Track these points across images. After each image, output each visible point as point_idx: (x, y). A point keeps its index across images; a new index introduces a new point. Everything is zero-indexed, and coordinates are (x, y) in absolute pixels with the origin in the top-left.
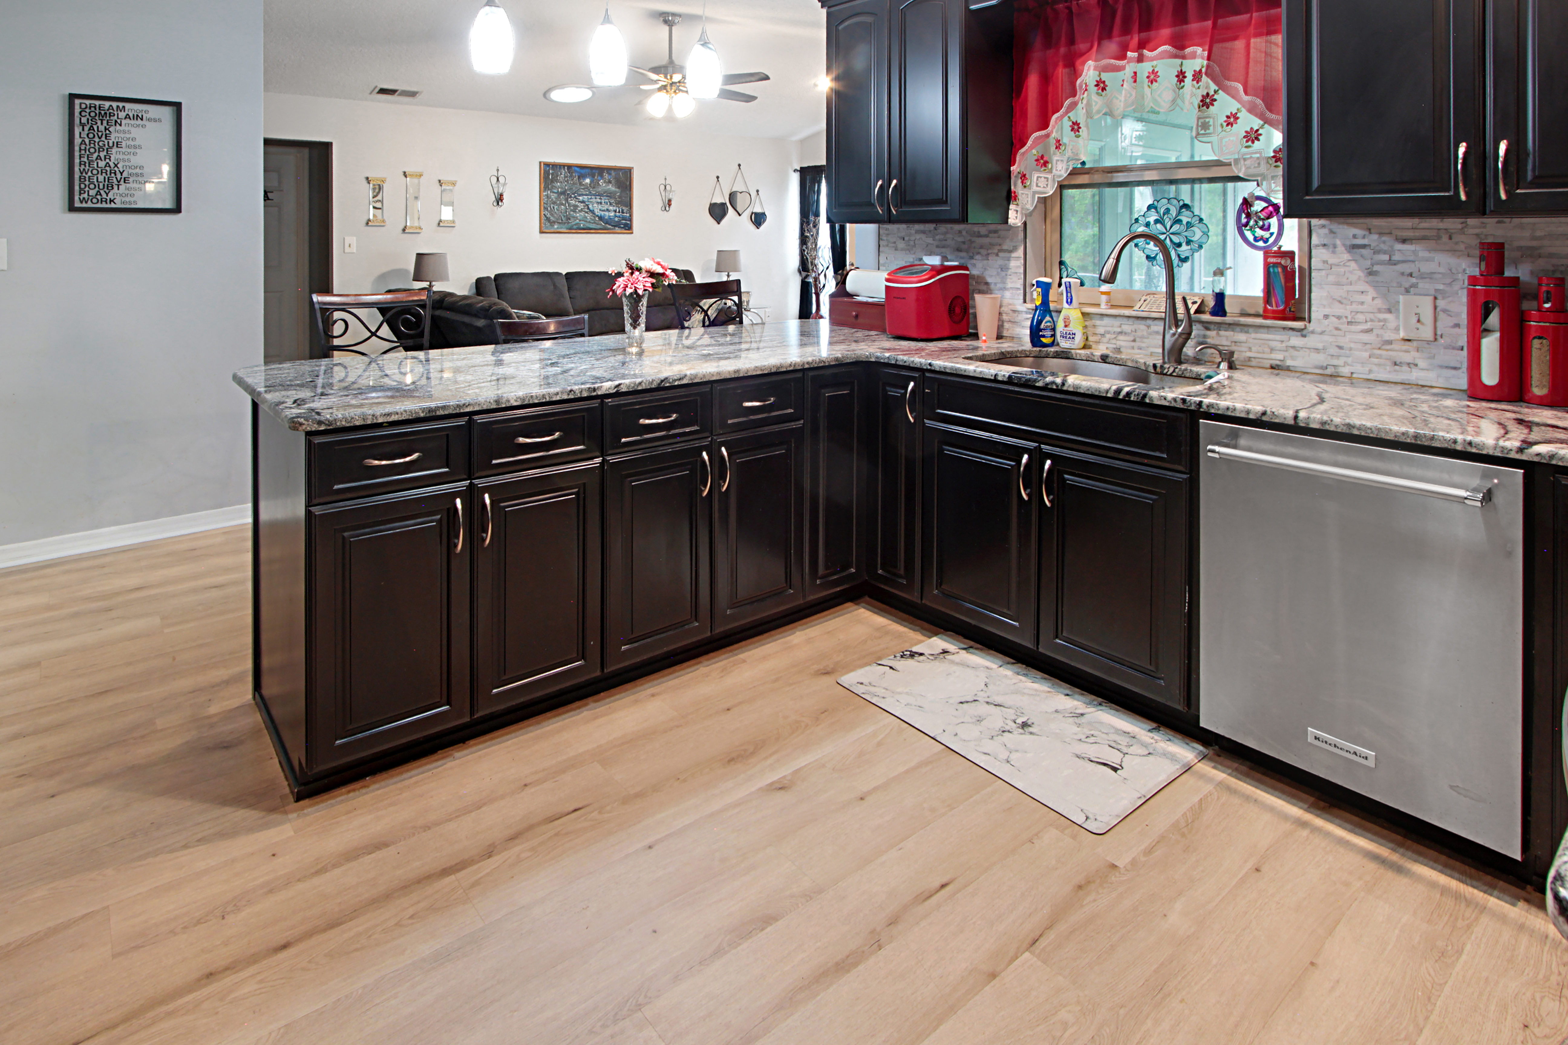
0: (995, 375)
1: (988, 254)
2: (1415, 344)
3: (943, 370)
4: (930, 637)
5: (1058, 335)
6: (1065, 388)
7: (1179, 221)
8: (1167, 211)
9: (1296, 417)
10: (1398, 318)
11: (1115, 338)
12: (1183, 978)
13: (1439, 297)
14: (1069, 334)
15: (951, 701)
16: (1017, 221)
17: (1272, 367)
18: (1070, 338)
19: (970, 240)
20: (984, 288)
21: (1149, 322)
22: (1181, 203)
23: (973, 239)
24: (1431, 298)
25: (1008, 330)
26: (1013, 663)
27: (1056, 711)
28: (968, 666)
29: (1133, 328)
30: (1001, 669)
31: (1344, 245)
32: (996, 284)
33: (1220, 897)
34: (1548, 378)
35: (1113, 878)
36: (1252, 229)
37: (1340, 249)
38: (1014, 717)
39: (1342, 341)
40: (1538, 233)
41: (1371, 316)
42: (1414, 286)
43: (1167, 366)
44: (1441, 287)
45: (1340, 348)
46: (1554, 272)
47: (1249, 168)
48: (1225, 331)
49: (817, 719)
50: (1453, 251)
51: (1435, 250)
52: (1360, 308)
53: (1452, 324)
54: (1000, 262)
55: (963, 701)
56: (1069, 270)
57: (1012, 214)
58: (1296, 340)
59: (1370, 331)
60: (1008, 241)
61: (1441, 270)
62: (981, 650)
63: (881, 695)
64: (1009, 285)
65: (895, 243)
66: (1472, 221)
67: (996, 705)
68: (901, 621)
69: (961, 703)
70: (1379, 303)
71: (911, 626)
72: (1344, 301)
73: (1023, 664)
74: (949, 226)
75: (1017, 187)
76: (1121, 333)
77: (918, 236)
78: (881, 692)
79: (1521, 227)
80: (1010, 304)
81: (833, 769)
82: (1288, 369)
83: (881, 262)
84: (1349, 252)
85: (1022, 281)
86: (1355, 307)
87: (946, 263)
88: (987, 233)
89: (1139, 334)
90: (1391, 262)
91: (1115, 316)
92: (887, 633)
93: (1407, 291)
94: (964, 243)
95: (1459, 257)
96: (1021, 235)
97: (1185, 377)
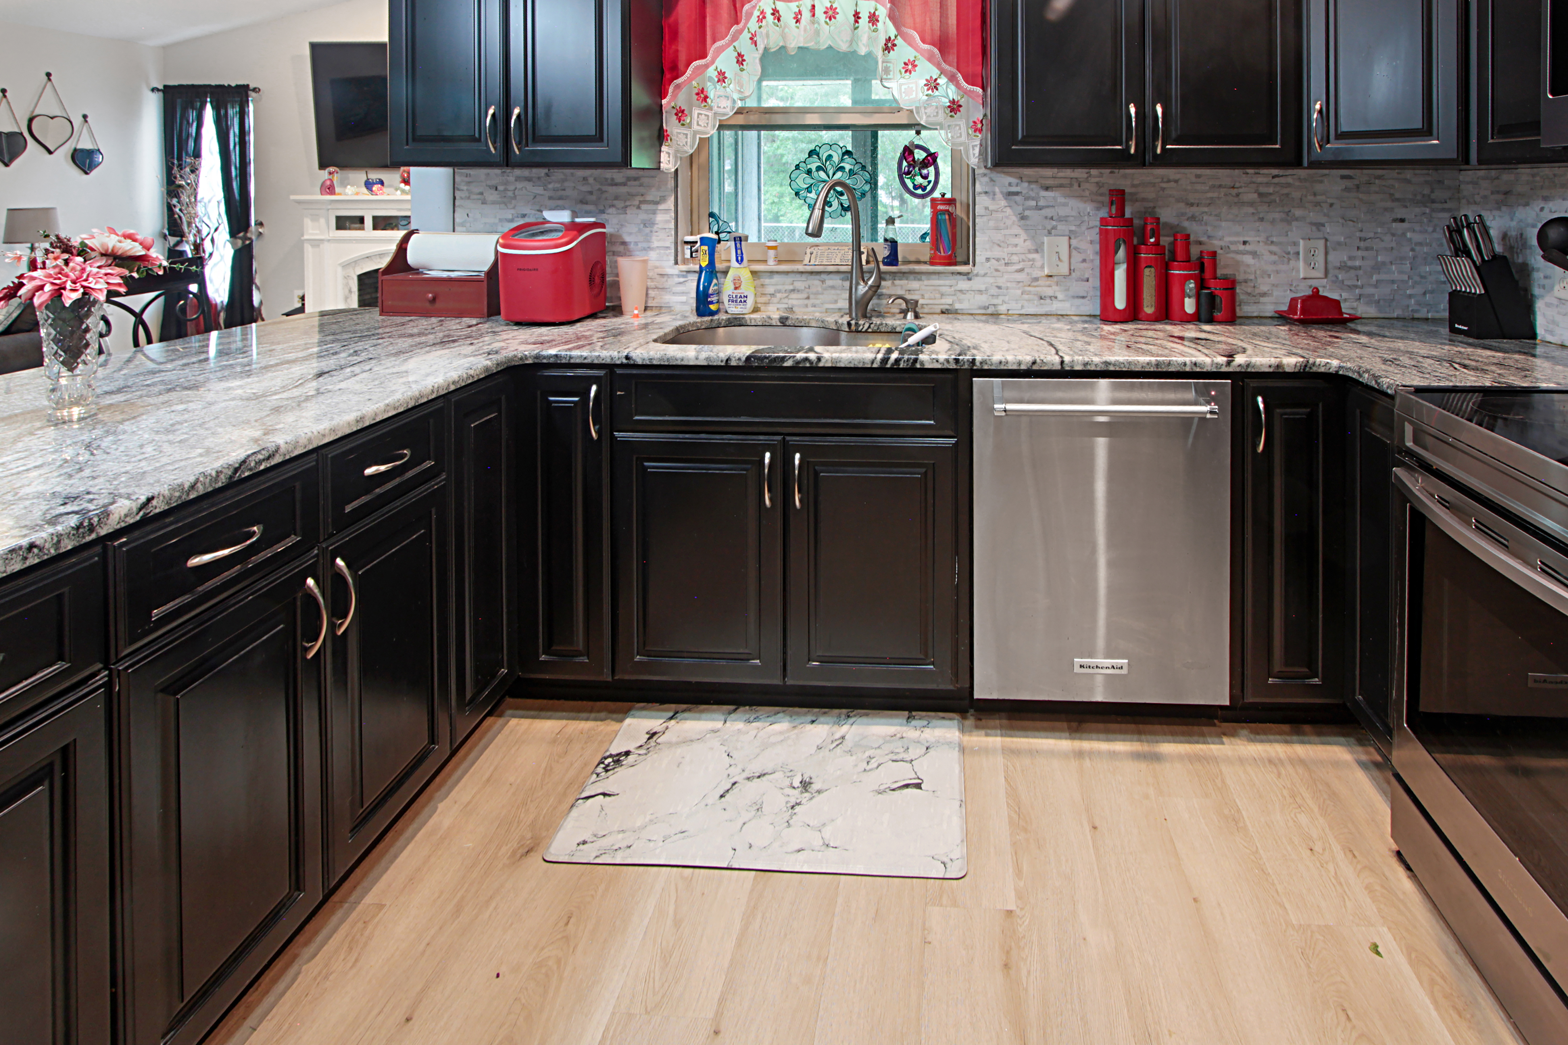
0: (727, 360)
1: (626, 207)
2: (1055, 279)
3: (648, 363)
4: (621, 721)
5: (725, 299)
6: (821, 365)
7: (842, 169)
8: (830, 156)
9: (1062, 362)
10: (1043, 257)
11: (787, 297)
12: (1150, 1004)
13: (1072, 237)
14: (741, 297)
15: (710, 802)
16: (670, 166)
17: (943, 312)
18: (741, 301)
19: (600, 190)
20: (621, 248)
21: (823, 276)
22: (844, 150)
23: (604, 188)
24: (1067, 238)
25: (654, 298)
26: (735, 710)
27: (819, 748)
28: (692, 741)
29: (806, 284)
30: (728, 724)
31: (1002, 193)
32: (636, 243)
33: (1098, 880)
34: (1154, 298)
35: (1020, 930)
36: (912, 179)
37: (999, 196)
38: (787, 782)
39: (1001, 282)
40: (1136, 182)
41: (1023, 257)
42: (1054, 228)
43: (861, 322)
44: (1073, 228)
45: (999, 288)
46: (1145, 213)
47: (929, 116)
48: (900, 280)
49: (566, 939)
50: (1081, 197)
51: (1069, 196)
52: (1014, 250)
53: (1081, 260)
54: (642, 216)
55: (722, 793)
56: (721, 223)
57: (664, 157)
58: (963, 284)
59: (1021, 270)
60: (653, 190)
61: (1074, 213)
62: (689, 710)
63: (623, 844)
64: (656, 244)
65: (482, 194)
66: (1094, 172)
67: (759, 777)
68: (576, 713)
69: (722, 796)
70: (1029, 244)
71: (593, 715)
72: (1002, 244)
73: (745, 705)
74: (568, 171)
75: (671, 125)
76: (793, 290)
77: (519, 185)
78: (618, 840)
79: (1125, 176)
80: (657, 267)
81: (647, 1012)
82: (956, 312)
83: (457, 220)
84: (1006, 199)
85: (672, 239)
86: (1012, 249)
87: (578, 220)
88: (623, 180)
89: (813, 290)
90: (1038, 208)
91: (787, 273)
92: (570, 741)
93: (1049, 233)
94: (591, 193)
95: (1085, 202)
96: (671, 183)
97: (880, 332)
